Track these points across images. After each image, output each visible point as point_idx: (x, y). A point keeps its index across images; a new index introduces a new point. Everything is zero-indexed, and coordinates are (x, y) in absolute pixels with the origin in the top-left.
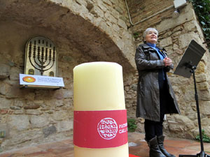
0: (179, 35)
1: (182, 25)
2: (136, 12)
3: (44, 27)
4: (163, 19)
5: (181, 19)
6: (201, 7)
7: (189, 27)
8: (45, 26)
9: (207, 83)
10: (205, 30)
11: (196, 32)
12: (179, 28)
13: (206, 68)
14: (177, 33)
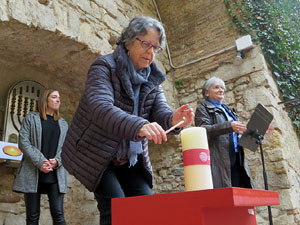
0: (244, 90)
1: (248, 75)
2: (179, 48)
3: (35, 66)
4: (221, 64)
5: (247, 68)
6: (272, 52)
7: (257, 79)
8: (38, 64)
9: (285, 163)
10: (280, 83)
11: (267, 87)
12: (244, 79)
13: (282, 140)
14: (242, 87)
